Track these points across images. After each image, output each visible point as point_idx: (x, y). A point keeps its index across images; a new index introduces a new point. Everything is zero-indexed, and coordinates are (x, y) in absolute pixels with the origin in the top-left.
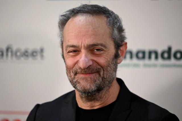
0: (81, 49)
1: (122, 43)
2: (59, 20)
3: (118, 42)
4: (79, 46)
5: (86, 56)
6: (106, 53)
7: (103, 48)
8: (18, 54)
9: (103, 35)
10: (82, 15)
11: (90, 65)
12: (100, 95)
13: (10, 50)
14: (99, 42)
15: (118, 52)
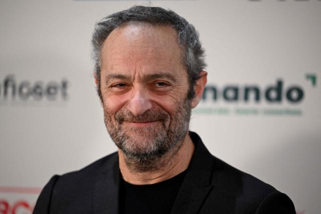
0: (133, 82)
1: (199, 74)
2: (95, 31)
3: (194, 71)
4: (130, 77)
5: (142, 95)
6: (175, 90)
7: (170, 81)
8: (25, 90)
9: (171, 60)
10: (136, 25)
11: (149, 110)
12: (162, 160)
13: (10, 84)
14: (164, 72)
15: (193, 89)
